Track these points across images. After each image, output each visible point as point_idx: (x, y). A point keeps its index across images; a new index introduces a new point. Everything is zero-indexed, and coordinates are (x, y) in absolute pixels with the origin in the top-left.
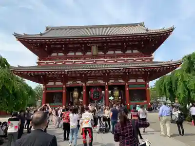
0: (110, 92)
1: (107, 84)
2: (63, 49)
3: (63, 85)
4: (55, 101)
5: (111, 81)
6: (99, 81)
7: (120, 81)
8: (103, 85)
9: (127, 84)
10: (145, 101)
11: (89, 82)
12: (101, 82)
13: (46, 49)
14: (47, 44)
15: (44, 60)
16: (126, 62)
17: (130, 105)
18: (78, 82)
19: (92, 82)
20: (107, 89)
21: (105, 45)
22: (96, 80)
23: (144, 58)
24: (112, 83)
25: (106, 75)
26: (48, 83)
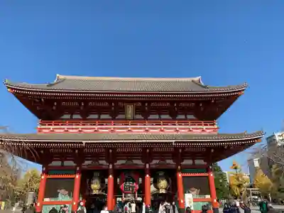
0: (152, 179)
1: (147, 166)
2: (82, 108)
3: (77, 166)
4: (60, 195)
5: (154, 162)
6: (135, 162)
7: (168, 161)
8: (142, 167)
9: (179, 167)
10: (208, 197)
11: (119, 162)
12: (139, 162)
13: (54, 108)
14: (56, 100)
15: (49, 125)
16: (177, 131)
18: (101, 162)
19: (124, 162)
20: (148, 176)
21: (146, 104)
22: (131, 160)
23: (205, 127)
24: (156, 164)
25: (148, 151)
26: (51, 162)
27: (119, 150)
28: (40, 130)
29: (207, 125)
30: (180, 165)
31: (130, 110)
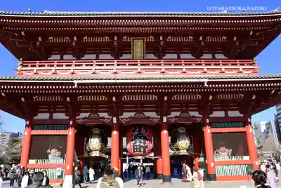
1: (165, 120)
2: (74, 44)
3: (70, 120)
5: (174, 114)
6: (147, 114)
7: (192, 114)
8: (156, 121)
9: (208, 121)
10: (246, 158)
11: (126, 115)
13: (38, 43)
17: (214, 165)
18: (101, 115)
19: (132, 114)
20: (165, 132)
21: (161, 38)
22: (142, 112)
23: (241, 67)
24: (176, 117)
25: (166, 98)
26: (37, 115)
27: (125, 98)
28: (21, 73)
29: (244, 65)
30: (209, 118)
31: (138, 46)
